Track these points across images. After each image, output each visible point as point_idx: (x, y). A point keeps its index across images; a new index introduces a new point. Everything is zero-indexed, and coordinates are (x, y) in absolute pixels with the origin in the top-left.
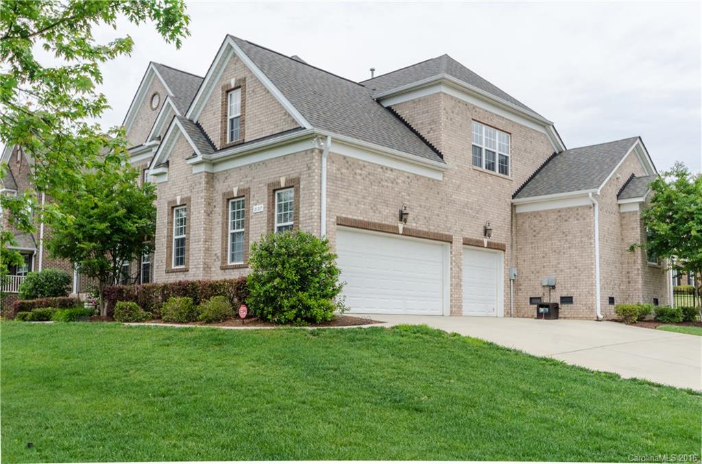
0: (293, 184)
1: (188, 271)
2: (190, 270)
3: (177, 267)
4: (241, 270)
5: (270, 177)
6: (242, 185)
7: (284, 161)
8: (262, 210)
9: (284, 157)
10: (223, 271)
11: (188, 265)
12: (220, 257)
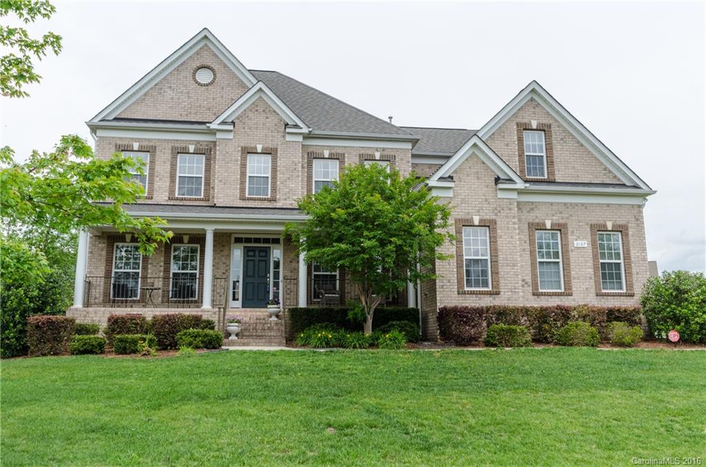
0: (621, 229)
1: (499, 294)
2: (502, 293)
3: (470, 289)
4: (563, 297)
5: (593, 219)
6: (556, 220)
7: (608, 208)
8: (586, 245)
9: (608, 205)
10: (536, 297)
11: (499, 288)
12: (530, 283)
